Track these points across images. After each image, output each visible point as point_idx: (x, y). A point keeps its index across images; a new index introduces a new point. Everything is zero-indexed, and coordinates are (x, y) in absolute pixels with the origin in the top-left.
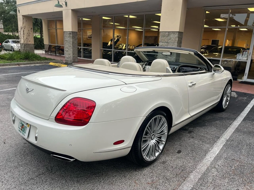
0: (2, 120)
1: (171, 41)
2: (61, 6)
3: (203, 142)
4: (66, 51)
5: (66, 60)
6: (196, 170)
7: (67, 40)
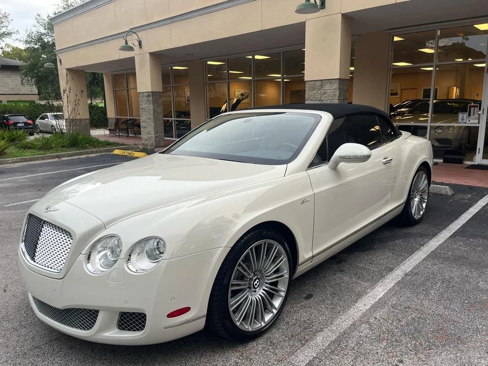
0: (9, 254)
1: (326, 97)
2: (131, 49)
3: (359, 278)
4: (143, 128)
5: (143, 145)
6: (329, 328)
7: (144, 107)
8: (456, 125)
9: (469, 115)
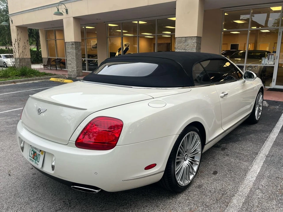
0: (3, 148)
1: (189, 47)
2: (61, 14)
3: (240, 159)
4: (69, 64)
5: (69, 75)
6: (238, 193)
7: (69, 51)
8: (259, 65)
9: (269, 59)
